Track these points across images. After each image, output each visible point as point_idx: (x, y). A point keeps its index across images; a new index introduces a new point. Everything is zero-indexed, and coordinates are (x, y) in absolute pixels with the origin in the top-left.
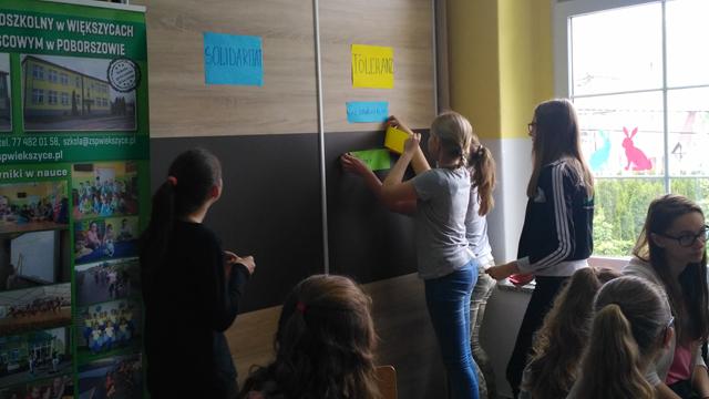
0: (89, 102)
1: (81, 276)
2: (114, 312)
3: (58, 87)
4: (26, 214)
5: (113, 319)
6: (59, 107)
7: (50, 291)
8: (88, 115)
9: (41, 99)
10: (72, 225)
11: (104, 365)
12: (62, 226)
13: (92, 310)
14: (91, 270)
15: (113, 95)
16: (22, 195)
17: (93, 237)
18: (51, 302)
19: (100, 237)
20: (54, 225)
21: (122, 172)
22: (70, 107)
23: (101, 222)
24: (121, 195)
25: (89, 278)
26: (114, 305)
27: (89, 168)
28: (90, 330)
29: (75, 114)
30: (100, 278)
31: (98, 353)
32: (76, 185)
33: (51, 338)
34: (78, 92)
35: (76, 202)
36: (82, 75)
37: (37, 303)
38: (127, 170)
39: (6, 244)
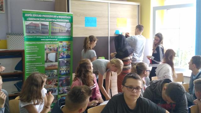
0: (62, 30)
1: (60, 61)
2: (66, 68)
3: (57, 28)
4: (51, 50)
5: (65, 69)
6: (57, 31)
7: (54, 63)
8: (62, 33)
9: (54, 30)
10: (58, 52)
11: (63, 77)
12: (57, 52)
13: (62, 67)
14: (61, 60)
15: (67, 29)
16: (50, 46)
17: (62, 54)
18: (54, 65)
19: (63, 54)
20: (55, 52)
21: (68, 43)
22: (59, 31)
23: (64, 52)
24: (67, 47)
25: (61, 62)
26: (66, 67)
27: (62, 42)
28: (61, 71)
29: (60, 32)
30: (63, 62)
31: (62, 75)
32: (59, 45)
33: (54, 72)
34: (60, 28)
35: (59, 48)
36: (61, 25)
37: (52, 65)
38: (69, 43)
39: (47, 54)
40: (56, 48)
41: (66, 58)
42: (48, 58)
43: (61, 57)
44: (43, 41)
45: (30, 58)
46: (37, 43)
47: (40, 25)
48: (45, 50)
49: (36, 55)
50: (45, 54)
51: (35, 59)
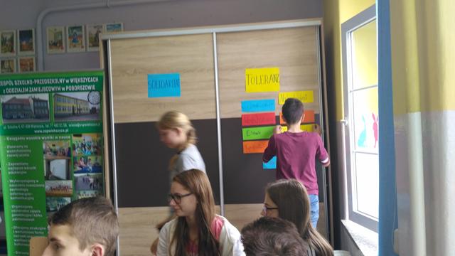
0: (80, 110)
1: (77, 178)
3: (67, 105)
4: (55, 153)
6: (67, 112)
7: (65, 183)
8: (80, 115)
9: (60, 109)
10: (72, 158)
12: (68, 158)
14: (81, 177)
15: (91, 106)
16: (54, 145)
17: (82, 163)
18: (65, 187)
19: (85, 163)
20: (66, 157)
22: (71, 112)
23: (86, 158)
24: (95, 147)
25: (80, 180)
26: (92, 192)
27: (80, 136)
29: (74, 114)
30: (85, 181)
32: (74, 142)
33: (65, 201)
34: (75, 106)
35: (74, 149)
36: (77, 99)
37: (60, 187)
38: (97, 137)
39: (48, 163)
40: (66, 149)
41: (93, 172)
42: (51, 170)
43: (81, 169)
44: (40, 134)
45: (17, 168)
46: (27, 138)
47: (32, 102)
48: (44, 153)
49: (27, 164)
50: (45, 161)
51: (25, 172)
